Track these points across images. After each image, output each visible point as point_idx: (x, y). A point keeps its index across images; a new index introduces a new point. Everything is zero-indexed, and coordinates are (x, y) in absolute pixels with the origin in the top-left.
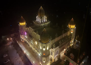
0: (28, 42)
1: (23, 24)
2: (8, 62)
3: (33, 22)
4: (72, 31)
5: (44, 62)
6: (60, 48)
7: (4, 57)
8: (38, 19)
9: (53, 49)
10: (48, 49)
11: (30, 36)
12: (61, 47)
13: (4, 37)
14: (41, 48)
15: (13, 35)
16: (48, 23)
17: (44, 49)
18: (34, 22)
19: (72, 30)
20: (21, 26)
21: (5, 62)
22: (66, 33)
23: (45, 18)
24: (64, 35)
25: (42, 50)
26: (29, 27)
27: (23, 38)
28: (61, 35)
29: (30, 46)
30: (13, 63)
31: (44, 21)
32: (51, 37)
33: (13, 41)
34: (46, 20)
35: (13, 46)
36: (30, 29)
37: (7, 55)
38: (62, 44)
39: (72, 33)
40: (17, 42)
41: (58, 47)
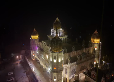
0: (38, 59)
2: (11, 80)
4: (96, 47)
5: (55, 80)
6: (77, 64)
7: (9, 74)
8: (53, 32)
9: (67, 64)
10: (60, 61)
11: (42, 50)
12: (79, 63)
13: (14, 54)
15: (23, 52)
16: (65, 37)
17: (55, 61)
18: (48, 36)
19: (96, 45)
22: (87, 49)
24: (85, 50)
27: (34, 55)
28: (80, 49)
31: (60, 35)
32: (65, 48)
33: (22, 59)
34: (63, 34)
35: (22, 65)
36: (43, 44)
37: (12, 73)
38: (80, 59)
39: (96, 49)
40: (27, 60)
41: (75, 63)
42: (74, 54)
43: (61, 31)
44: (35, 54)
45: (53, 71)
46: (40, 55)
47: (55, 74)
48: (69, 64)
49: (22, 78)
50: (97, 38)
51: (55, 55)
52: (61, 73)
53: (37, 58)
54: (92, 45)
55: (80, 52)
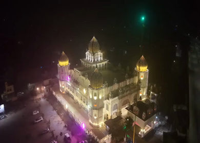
0: (71, 93)
1: (64, 63)
2: (40, 120)
3: (80, 61)
4: (142, 76)
5: (95, 118)
6: (119, 99)
8: (89, 56)
9: (108, 99)
10: (100, 97)
11: (76, 82)
12: (122, 98)
13: (31, 85)
14: (91, 97)
15: (46, 82)
16: (104, 63)
17: (95, 98)
18: (82, 61)
19: (142, 74)
20: (61, 66)
21: (37, 120)
22: (132, 79)
23: (100, 54)
24: (128, 82)
25: (92, 99)
26: (75, 69)
27: (63, 87)
28: (123, 81)
29: (76, 98)
30: (49, 121)
31: (98, 60)
32: (106, 82)
33: (46, 92)
34: (102, 58)
35: (47, 100)
36: (76, 72)
37: (38, 112)
38: (123, 93)
39: (142, 79)
40: (54, 93)
41: (117, 98)
42: (116, 87)
43: (100, 55)
44: (65, 85)
45: (93, 108)
47: (95, 112)
48: (111, 100)
49: (53, 117)
50: (144, 65)
52: (102, 110)
53: (69, 90)
54: (138, 73)
55: (122, 84)
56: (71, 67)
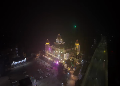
5: (61, 59)
8: (57, 41)
9: (66, 54)
10: (63, 52)
12: (70, 53)
16: (63, 43)
17: (61, 52)
18: (55, 43)
19: (77, 46)
20: (47, 45)
27: (47, 53)
33: (40, 56)
34: (62, 41)
39: (77, 48)
40: (43, 56)
41: (68, 53)
42: (68, 50)
45: (61, 56)
46: (52, 52)
50: (78, 43)
51: (61, 50)
52: (64, 57)
53: (50, 54)
54: (75, 46)
55: (70, 49)
56: (50, 45)
